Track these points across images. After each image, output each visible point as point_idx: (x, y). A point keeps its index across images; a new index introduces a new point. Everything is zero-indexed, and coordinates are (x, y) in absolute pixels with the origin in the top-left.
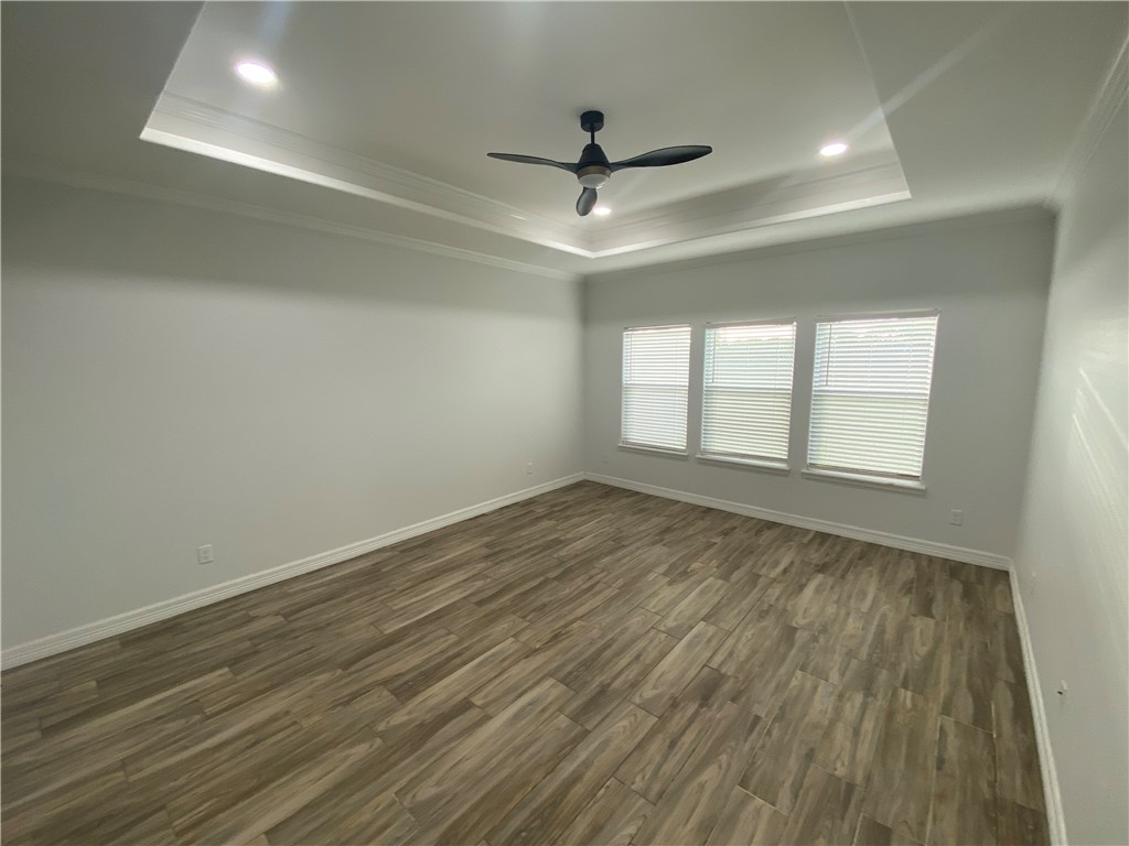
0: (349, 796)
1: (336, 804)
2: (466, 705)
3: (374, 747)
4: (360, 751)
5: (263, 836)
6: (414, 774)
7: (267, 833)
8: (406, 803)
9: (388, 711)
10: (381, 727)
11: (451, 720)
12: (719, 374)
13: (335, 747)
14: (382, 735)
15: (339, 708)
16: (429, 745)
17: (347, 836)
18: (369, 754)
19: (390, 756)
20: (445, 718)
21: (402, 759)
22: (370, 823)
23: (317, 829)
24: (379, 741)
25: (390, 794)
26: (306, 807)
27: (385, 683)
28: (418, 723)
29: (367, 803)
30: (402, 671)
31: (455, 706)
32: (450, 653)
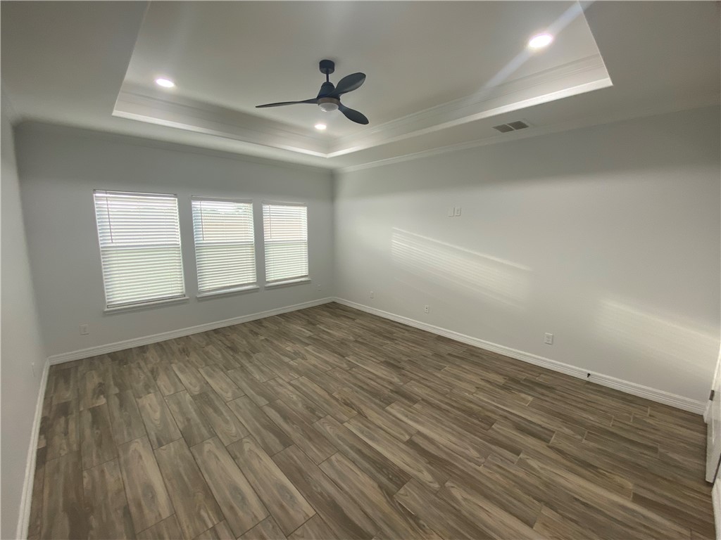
0: (490, 489)
1: (498, 494)
2: (411, 443)
3: (453, 485)
4: (458, 493)
5: (534, 528)
6: (465, 461)
7: (531, 526)
8: (482, 460)
9: (421, 485)
10: (436, 486)
11: (423, 449)
12: (206, 235)
13: (459, 511)
14: (442, 484)
15: (421, 522)
16: (444, 457)
17: (511, 482)
18: (458, 486)
19: (457, 475)
20: (424, 453)
21: (457, 467)
22: (501, 474)
23: (515, 498)
24: (448, 484)
25: (481, 468)
26: (506, 510)
27: (389, 495)
28: (428, 465)
29: (491, 479)
30: (375, 485)
31: (411, 448)
32: (356, 457)
